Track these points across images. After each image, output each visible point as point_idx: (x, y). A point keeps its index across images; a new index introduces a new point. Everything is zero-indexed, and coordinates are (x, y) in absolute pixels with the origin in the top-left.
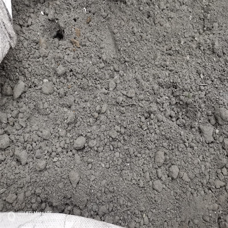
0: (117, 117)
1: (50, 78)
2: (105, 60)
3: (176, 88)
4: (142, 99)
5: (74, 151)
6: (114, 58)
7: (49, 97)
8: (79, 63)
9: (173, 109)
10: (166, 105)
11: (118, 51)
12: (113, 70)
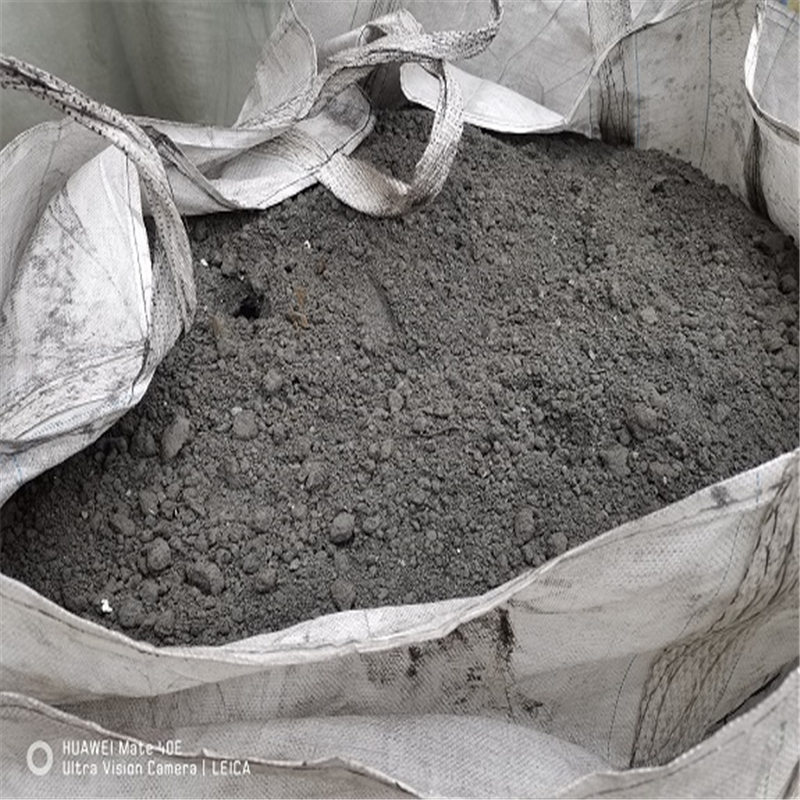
0: (420, 460)
2: (370, 349)
3: (541, 386)
4: (470, 414)
5: (331, 547)
6: (390, 344)
7: (249, 444)
9: (540, 433)
11: (398, 328)
12: (393, 371)
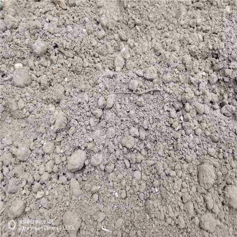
1: (24, 61)
8: (67, 33)
10: (204, 85)
